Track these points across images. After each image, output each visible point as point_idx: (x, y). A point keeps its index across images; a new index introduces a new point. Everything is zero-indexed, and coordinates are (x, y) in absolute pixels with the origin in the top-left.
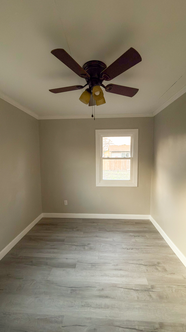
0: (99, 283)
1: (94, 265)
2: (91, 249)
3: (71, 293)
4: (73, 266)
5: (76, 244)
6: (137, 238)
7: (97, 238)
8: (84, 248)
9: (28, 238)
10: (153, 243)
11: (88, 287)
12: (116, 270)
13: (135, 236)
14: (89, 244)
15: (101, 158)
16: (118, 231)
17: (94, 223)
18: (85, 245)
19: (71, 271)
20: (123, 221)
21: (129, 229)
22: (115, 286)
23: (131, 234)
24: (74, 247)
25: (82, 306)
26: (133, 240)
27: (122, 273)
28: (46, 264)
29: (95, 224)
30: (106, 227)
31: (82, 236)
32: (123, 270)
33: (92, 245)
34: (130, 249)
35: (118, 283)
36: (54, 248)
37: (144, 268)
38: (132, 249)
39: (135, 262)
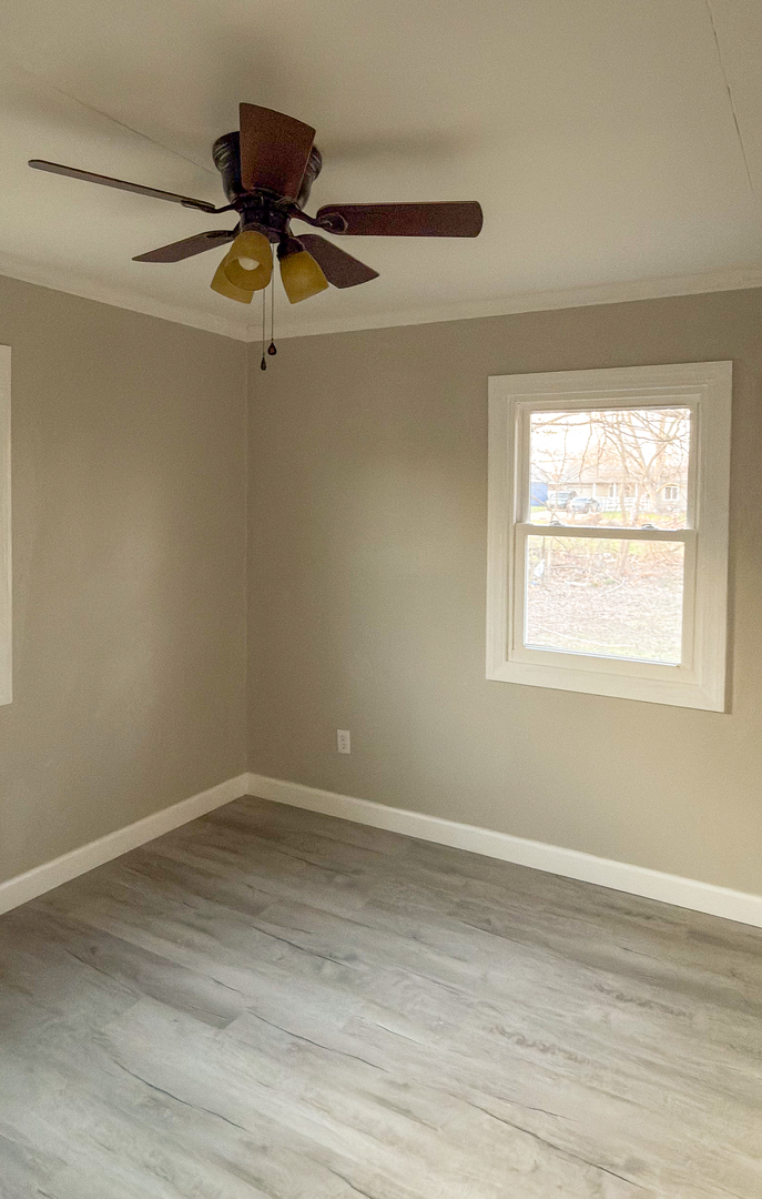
0: (270, 1121)
1: (303, 1049)
2: (343, 979)
3: (143, 1106)
4: (220, 1018)
5: (297, 939)
6: (623, 1010)
7: (413, 946)
8: (319, 968)
9: (140, 863)
10: (698, 1064)
11: (217, 1116)
12: (383, 1102)
13: (620, 997)
14: (351, 958)
15: (520, 530)
16: (546, 944)
17: (452, 871)
18: (331, 957)
19: (202, 1033)
20: (621, 903)
21: (617, 953)
22: (321, 1161)
23: (610, 980)
24: (280, 950)
25: (147, 1167)
26: (593, 1012)
27: (402, 1126)
28: (133, 975)
29: (455, 880)
30: (496, 908)
31: (349, 915)
32: (416, 1119)
33: (362, 968)
34: (533, 1045)
35: (349, 1156)
36: (203, 930)
37: (528, 1153)
38: (545, 1050)
39: (506, 1109)
